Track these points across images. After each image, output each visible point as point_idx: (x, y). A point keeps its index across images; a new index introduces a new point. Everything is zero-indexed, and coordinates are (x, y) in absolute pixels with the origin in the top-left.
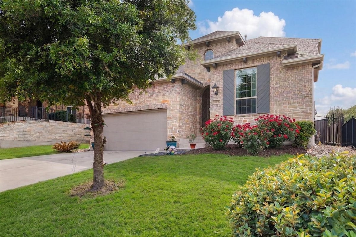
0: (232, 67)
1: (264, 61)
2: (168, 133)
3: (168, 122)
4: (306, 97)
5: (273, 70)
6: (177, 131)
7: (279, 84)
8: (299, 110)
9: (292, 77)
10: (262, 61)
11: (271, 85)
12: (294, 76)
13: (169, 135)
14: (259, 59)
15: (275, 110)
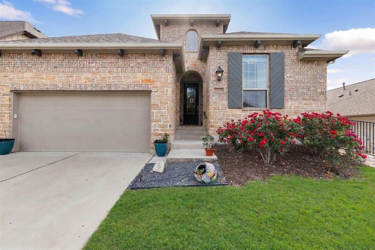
0: (240, 50)
1: (277, 49)
2: (153, 128)
3: (153, 113)
4: (321, 94)
5: (287, 61)
6: (168, 126)
7: (294, 77)
8: (314, 108)
9: (307, 71)
10: (275, 49)
11: (285, 77)
12: (309, 70)
13: (154, 131)
14: (271, 46)
15: (289, 106)
